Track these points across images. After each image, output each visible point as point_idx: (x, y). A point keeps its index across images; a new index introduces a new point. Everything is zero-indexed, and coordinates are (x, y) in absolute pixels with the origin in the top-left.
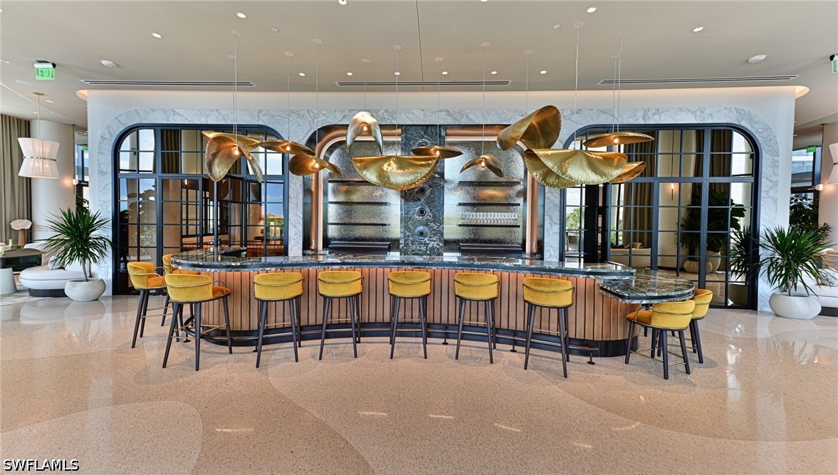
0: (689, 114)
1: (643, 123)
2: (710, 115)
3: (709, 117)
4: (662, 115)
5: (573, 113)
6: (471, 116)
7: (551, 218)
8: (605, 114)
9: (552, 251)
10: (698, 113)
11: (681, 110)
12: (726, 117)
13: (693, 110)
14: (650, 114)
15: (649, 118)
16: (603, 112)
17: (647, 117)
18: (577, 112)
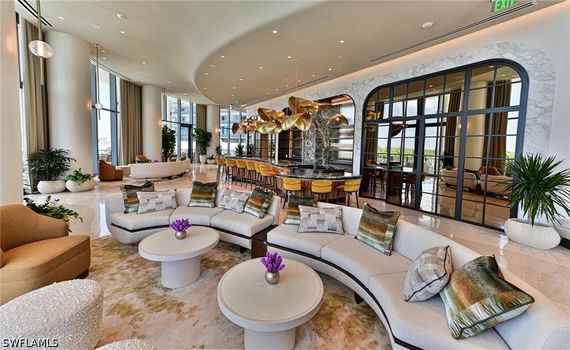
0: (450, 61)
1: (412, 77)
2: (469, 57)
3: (468, 59)
4: (427, 68)
5: (369, 81)
6: (326, 94)
7: (357, 146)
8: (388, 77)
9: (357, 165)
10: (458, 59)
11: (442, 60)
12: (486, 55)
13: (453, 57)
14: (417, 69)
15: (417, 73)
16: (386, 76)
17: (415, 73)
18: (372, 80)
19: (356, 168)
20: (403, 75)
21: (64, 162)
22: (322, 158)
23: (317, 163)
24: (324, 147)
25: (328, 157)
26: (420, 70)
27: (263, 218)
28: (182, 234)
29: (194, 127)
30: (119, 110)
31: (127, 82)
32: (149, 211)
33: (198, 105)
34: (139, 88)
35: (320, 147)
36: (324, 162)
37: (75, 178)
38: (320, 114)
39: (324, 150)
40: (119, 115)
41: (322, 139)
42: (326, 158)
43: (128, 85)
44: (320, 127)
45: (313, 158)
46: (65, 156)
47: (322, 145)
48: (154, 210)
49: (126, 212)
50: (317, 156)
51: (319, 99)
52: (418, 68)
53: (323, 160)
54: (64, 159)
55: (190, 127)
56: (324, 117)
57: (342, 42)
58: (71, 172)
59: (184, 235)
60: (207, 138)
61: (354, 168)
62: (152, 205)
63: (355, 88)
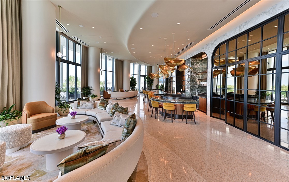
0: (265, 14)
1: (239, 33)
2: (281, 7)
4: (248, 24)
5: (214, 41)
10: (271, 11)
11: (259, 15)
13: (268, 10)
15: (242, 29)
16: (223, 36)
17: (241, 29)
18: (216, 40)
19: (209, 97)
20: (233, 33)
21: (90, 90)
22: (196, 91)
23: (192, 94)
24: (197, 85)
25: (200, 91)
26: (243, 27)
27: (112, 116)
28: (73, 117)
29: (146, 76)
30: (115, 71)
31: (118, 60)
32: (83, 108)
33: (148, 66)
34: (122, 62)
35: (194, 85)
36: (197, 94)
37: (92, 97)
38: (194, 65)
39: (197, 86)
40: (115, 73)
41: (195, 80)
42: (199, 91)
43: (118, 61)
44: (193, 73)
45: (189, 91)
46: (91, 89)
47: (195, 83)
48: (84, 108)
49: (77, 108)
50: (191, 90)
51: (191, 56)
52: (243, 26)
53: (197, 92)
54: (91, 90)
55: (145, 76)
56: (196, 67)
57: (178, 24)
58: (92, 95)
59: (74, 118)
60: (151, 81)
61: (207, 98)
62: (83, 106)
63: (207, 47)
